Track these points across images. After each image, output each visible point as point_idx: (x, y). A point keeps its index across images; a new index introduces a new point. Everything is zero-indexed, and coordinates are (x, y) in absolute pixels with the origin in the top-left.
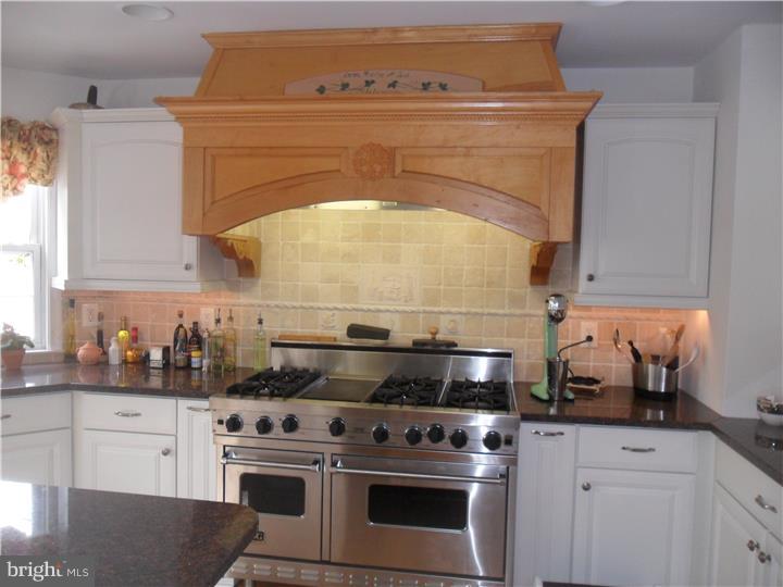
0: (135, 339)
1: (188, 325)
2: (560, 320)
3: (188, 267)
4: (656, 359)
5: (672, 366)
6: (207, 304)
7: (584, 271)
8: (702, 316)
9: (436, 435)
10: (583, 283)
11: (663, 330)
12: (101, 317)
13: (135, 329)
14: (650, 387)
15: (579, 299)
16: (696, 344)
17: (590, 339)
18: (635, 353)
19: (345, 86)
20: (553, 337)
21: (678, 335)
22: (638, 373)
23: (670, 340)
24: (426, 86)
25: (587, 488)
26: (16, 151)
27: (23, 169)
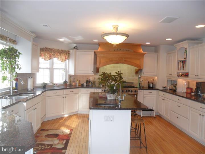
0: (80, 82)
1: (88, 80)
2: (140, 78)
3: (92, 72)
4: (151, 83)
5: (153, 84)
6: (91, 77)
7: (143, 72)
8: (156, 78)
9: (129, 91)
10: (143, 74)
11: (151, 79)
12: (74, 79)
13: (80, 81)
14: (150, 86)
15: (142, 76)
16: (156, 81)
17: (142, 81)
18: (149, 82)
19: (117, 50)
20: (139, 80)
21: (153, 80)
22: (149, 85)
23: (152, 81)
24: (127, 50)
25: (145, 97)
26: (65, 55)
27: (66, 57)
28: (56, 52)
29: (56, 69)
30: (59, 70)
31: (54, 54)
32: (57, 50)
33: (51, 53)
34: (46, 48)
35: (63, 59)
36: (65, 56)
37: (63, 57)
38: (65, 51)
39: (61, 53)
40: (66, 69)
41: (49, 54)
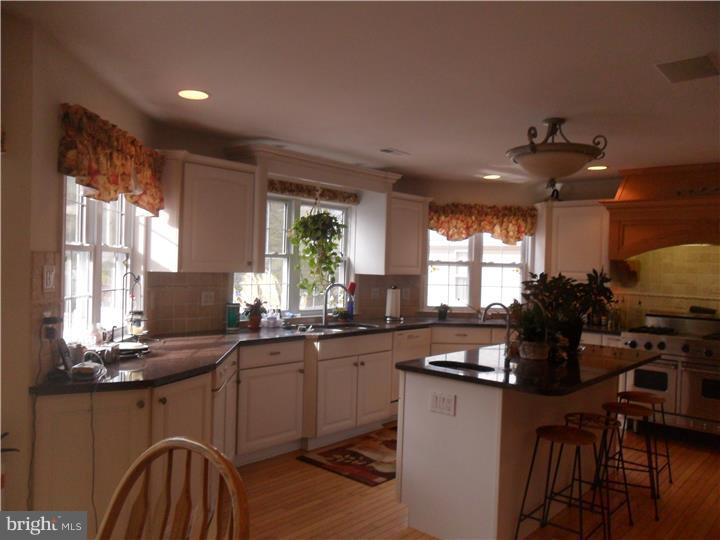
19: (691, 192)
26: (520, 221)
27: (523, 229)
28: (486, 215)
29: (491, 264)
30: (500, 269)
31: (481, 221)
32: (490, 208)
33: (469, 219)
34: (453, 204)
35: (511, 234)
36: (519, 227)
37: (512, 228)
38: (519, 209)
39: (504, 215)
40: (527, 265)
41: (462, 221)
